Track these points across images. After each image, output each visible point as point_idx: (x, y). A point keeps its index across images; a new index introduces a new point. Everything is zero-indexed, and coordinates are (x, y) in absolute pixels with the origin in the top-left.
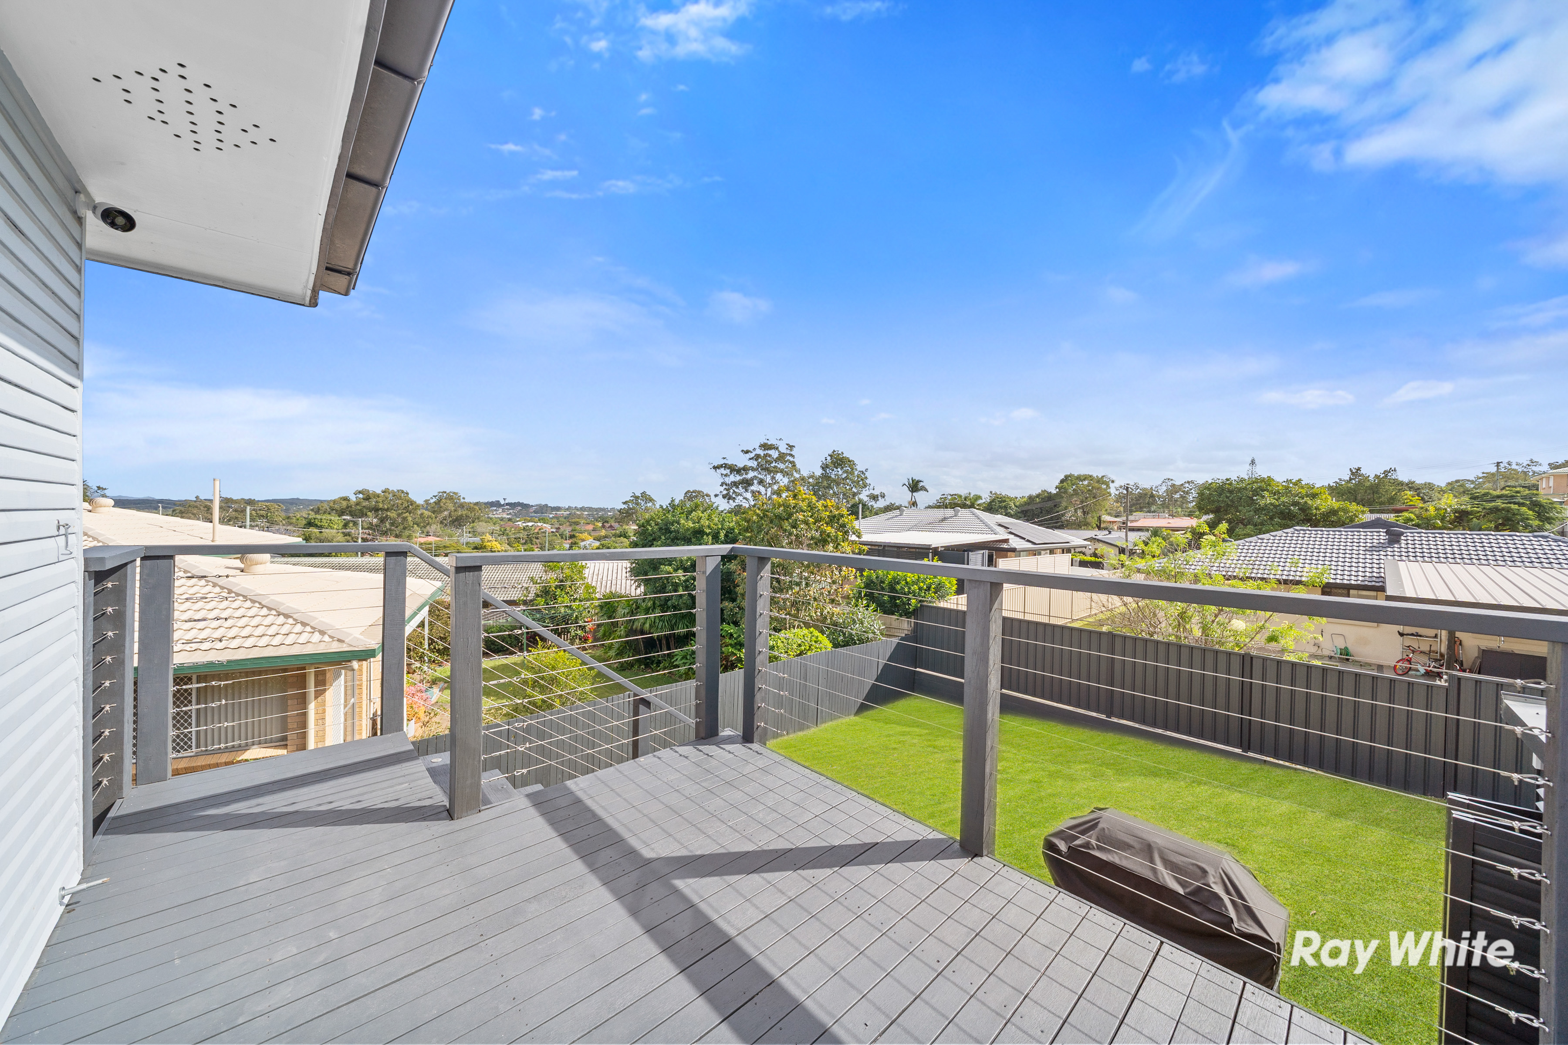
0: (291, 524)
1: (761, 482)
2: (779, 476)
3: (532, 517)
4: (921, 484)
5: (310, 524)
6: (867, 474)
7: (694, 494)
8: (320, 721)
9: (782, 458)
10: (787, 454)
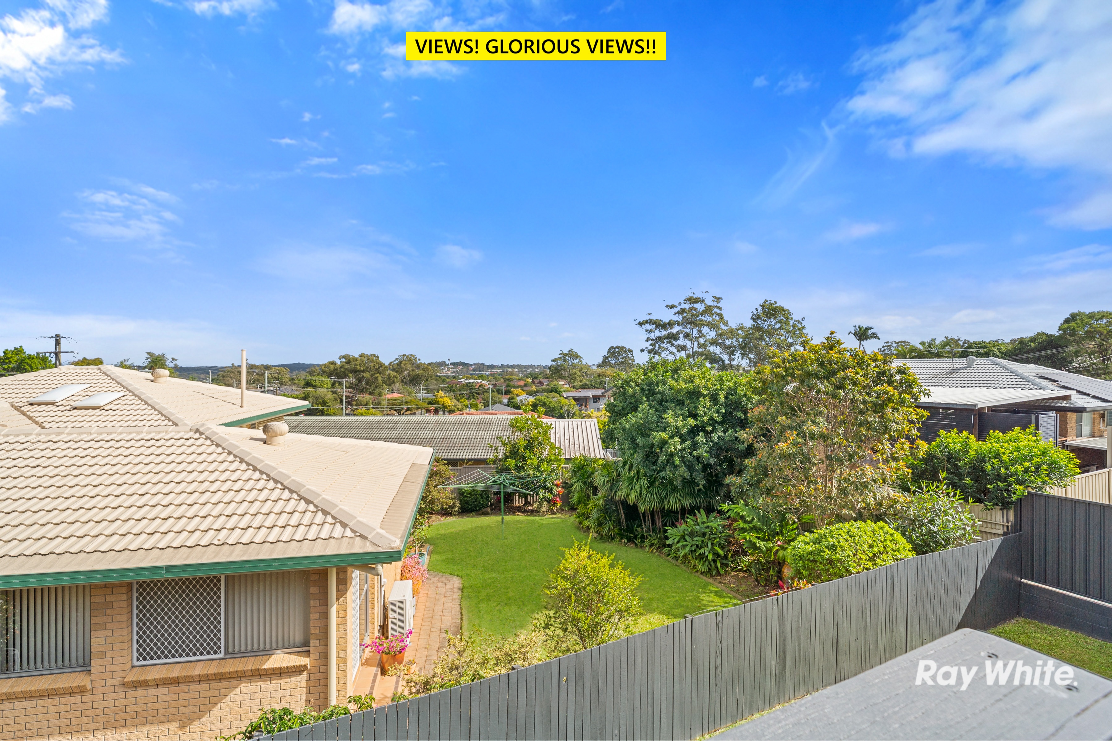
0: (295, 384)
1: (687, 336)
2: (705, 330)
3: (471, 374)
4: (870, 332)
5: (308, 384)
6: (804, 323)
7: (617, 350)
8: (342, 626)
9: (708, 310)
10: (714, 307)
